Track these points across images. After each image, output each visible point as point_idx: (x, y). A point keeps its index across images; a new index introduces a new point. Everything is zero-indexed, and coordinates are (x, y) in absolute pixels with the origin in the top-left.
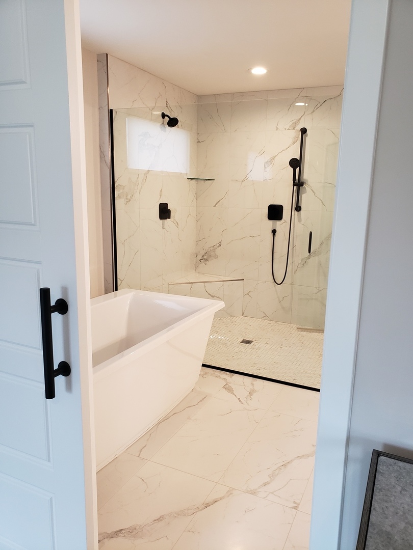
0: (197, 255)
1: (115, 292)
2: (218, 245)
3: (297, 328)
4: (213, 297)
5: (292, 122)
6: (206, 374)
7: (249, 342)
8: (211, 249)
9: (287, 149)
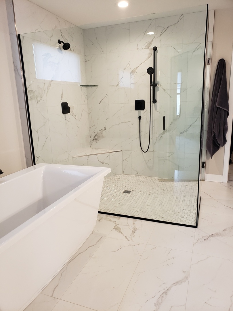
0: (90, 137)
1: (34, 166)
2: (104, 129)
3: (159, 180)
4: (103, 163)
5: (147, 44)
6: (101, 218)
7: (128, 192)
8: (100, 132)
9: (144, 62)
